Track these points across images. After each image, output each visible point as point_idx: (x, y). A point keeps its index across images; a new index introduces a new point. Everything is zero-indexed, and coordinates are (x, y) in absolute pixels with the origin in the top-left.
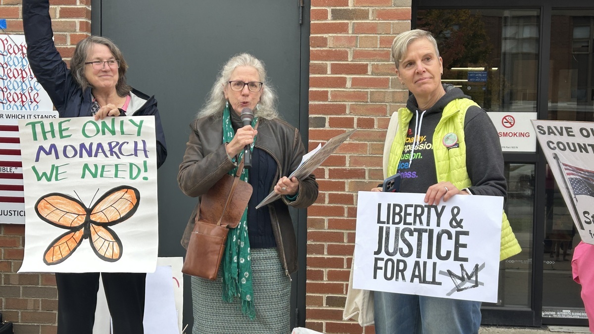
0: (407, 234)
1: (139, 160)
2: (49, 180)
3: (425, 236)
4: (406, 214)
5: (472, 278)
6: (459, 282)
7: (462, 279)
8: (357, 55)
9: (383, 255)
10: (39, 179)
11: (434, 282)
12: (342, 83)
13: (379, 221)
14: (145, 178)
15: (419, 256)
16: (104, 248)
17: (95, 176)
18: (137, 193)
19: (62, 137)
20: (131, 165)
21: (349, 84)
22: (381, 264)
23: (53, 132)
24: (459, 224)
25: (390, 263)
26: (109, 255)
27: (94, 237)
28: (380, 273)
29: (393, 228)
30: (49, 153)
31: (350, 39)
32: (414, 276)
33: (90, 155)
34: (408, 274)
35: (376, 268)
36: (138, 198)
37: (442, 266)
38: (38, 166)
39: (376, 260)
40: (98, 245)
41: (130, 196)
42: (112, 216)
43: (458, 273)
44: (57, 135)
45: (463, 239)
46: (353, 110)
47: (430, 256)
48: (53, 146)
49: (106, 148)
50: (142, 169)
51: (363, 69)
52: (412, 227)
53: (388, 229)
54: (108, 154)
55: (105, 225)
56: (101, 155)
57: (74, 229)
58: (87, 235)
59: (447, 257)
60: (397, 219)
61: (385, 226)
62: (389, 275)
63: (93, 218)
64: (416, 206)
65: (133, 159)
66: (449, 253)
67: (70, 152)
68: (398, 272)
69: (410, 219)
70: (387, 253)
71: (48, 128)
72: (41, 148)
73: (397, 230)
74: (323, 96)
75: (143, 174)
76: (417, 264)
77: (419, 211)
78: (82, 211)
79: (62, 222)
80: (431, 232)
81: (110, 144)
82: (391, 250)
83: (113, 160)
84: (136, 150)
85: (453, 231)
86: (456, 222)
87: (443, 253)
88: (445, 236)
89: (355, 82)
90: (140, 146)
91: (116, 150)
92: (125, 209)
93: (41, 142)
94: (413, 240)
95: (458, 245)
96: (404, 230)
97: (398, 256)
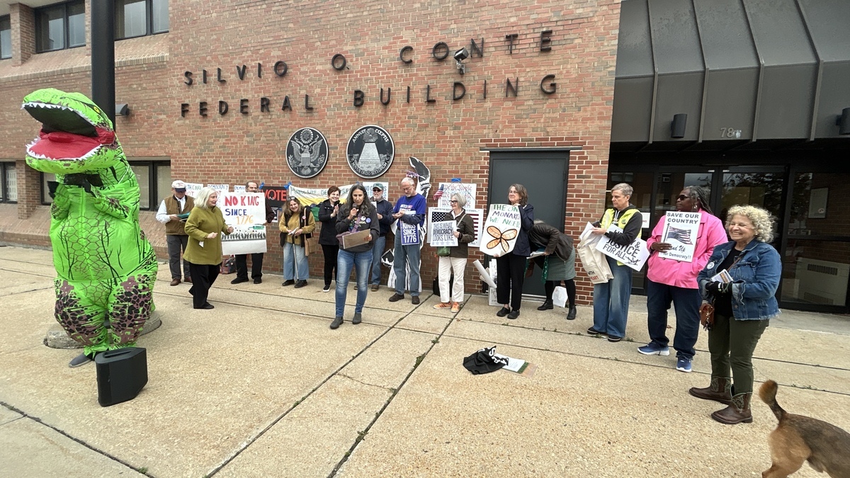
5: (635, 262)
8: (585, 191)
11: (622, 258)
12: (579, 201)
19: (502, 210)
21: (582, 201)
25: (610, 247)
31: (583, 185)
32: (617, 254)
34: (615, 253)
35: (605, 247)
37: (627, 255)
38: (493, 217)
40: (503, 245)
43: (632, 259)
45: (637, 251)
46: (583, 210)
47: (624, 251)
51: (588, 196)
55: (506, 240)
56: (511, 217)
57: (497, 239)
58: (500, 241)
62: (609, 250)
63: (502, 237)
68: (612, 251)
72: (495, 212)
74: (572, 205)
76: (619, 251)
78: (500, 233)
79: (494, 236)
83: (514, 220)
85: (635, 248)
86: (637, 246)
87: (629, 252)
89: (584, 201)
92: (512, 236)
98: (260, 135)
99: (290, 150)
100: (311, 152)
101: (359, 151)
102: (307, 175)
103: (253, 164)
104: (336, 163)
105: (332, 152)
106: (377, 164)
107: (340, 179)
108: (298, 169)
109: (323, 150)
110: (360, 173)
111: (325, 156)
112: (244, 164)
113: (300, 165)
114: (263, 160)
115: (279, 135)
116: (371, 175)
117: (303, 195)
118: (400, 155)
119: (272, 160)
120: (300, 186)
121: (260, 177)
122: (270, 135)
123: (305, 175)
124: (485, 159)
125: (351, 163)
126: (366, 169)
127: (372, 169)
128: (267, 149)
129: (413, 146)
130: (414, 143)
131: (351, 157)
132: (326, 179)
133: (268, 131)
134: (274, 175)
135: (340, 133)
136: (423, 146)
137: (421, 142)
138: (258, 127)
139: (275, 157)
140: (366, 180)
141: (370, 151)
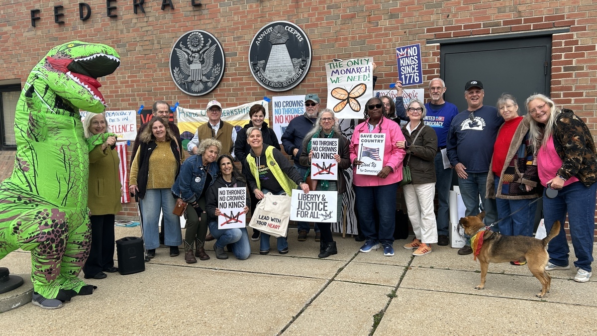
0: (308, 204)
1: (367, 74)
2: (336, 83)
3: (314, 204)
4: (308, 197)
5: (329, 216)
6: (325, 217)
7: (326, 216)
9: (300, 210)
10: (333, 82)
11: (317, 218)
13: (299, 199)
14: (369, 80)
15: (312, 210)
16: (354, 107)
17: (351, 80)
18: (366, 85)
19: (340, 67)
20: (364, 75)
22: (299, 212)
23: (337, 65)
24: (325, 200)
25: (302, 212)
26: (356, 109)
27: (351, 103)
28: (299, 215)
29: (303, 201)
30: (336, 73)
31: (573, 80)
32: (311, 216)
33: (350, 73)
34: (309, 215)
35: (298, 214)
36: (366, 88)
37: (320, 213)
38: (332, 77)
39: (298, 211)
40: (352, 106)
41: (363, 87)
42: (357, 95)
43: (324, 214)
44: (338, 66)
45: (326, 204)
47: (316, 210)
48: (337, 70)
49: (356, 70)
50: (368, 76)
52: (310, 201)
53: (302, 202)
54: (356, 72)
55: (354, 98)
56: (354, 72)
57: (344, 100)
58: (348, 102)
59: (321, 210)
60: (305, 199)
61: (301, 201)
62: (302, 216)
63: (350, 96)
64: (311, 195)
65: (365, 73)
66: (322, 209)
67: (343, 72)
68: (305, 215)
69: (309, 199)
70: (301, 209)
71: (335, 65)
72: (333, 71)
73: (305, 202)
75: (368, 79)
76: (312, 212)
77: (312, 196)
78: (347, 94)
79: (340, 98)
80: (316, 203)
81: (357, 68)
82: (303, 208)
83: (358, 74)
84: (366, 70)
85: (323, 202)
86: (324, 199)
87: (320, 209)
88: (320, 204)
90: (368, 68)
91: (359, 70)
92: (361, 92)
93: (333, 69)
94: (310, 205)
95: (324, 206)
96: (307, 202)
97: (305, 210)
98: (135, 44)
99: (175, 62)
100: (202, 62)
101: (266, 56)
102: (198, 92)
103: (127, 82)
104: (235, 74)
105: (230, 60)
106: (290, 72)
107: (242, 94)
108: (187, 85)
109: (218, 58)
110: (268, 86)
111: (221, 66)
112: (116, 83)
113: (189, 79)
114: (141, 76)
115: (159, 43)
116: (283, 87)
117: (196, 118)
118: (319, 58)
119: (153, 75)
120: (191, 107)
121: (138, 98)
122: (147, 43)
123: (196, 93)
124: (434, 54)
125: (256, 72)
126: (275, 80)
127: (283, 79)
128: (145, 62)
129: (337, 45)
130: (336, 40)
131: (254, 65)
132: (224, 95)
133: (145, 38)
134: (155, 95)
135: (239, 35)
136: (349, 43)
137: (346, 39)
138: (131, 34)
139: (156, 71)
140: (276, 94)
141: (280, 56)
